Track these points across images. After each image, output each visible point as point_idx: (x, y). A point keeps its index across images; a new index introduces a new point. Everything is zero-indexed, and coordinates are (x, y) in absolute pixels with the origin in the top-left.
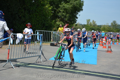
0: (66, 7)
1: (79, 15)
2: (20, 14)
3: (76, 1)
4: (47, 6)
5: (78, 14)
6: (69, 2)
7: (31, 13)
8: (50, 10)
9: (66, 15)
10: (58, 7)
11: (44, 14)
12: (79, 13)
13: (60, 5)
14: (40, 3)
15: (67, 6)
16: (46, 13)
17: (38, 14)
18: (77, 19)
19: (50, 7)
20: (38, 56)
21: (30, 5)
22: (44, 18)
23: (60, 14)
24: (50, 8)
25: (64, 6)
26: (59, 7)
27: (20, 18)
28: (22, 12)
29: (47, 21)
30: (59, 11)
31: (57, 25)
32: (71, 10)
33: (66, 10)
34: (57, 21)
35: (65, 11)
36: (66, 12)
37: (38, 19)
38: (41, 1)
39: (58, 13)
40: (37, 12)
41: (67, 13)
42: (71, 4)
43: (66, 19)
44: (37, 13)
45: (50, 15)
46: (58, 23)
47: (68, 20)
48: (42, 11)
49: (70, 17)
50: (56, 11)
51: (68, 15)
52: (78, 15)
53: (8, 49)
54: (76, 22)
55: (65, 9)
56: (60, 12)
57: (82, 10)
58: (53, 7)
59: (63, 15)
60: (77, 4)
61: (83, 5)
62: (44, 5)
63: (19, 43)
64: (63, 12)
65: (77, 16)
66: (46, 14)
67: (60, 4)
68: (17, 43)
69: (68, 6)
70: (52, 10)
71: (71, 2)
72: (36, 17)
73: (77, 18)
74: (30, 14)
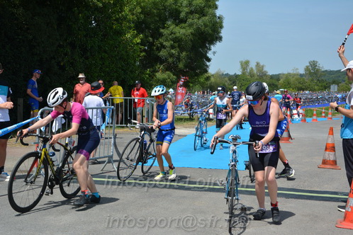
0: (178, 35)
1: (214, 53)
2: (60, 59)
3: (203, 18)
4: (128, 36)
5: (210, 49)
6: (185, 22)
7: (89, 54)
8: (138, 44)
9: (179, 55)
10: (157, 34)
11: (122, 55)
12: (212, 46)
13: (162, 30)
14: (112, 28)
15: (181, 31)
16: (126, 52)
17: (106, 56)
18: (208, 63)
19: (136, 36)
20: (106, 157)
21: (85, 36)
22: (122, 66)
23: (163, 53)
24: (136, 39)
25: (172, 33)
26: (161, 35)
27: (63, 68)
28: (66, 54)
29: (131, 72)
30: (161, 44)
31: (159, 80)
32: (191, 41)
33: (179, 41)
34: (157, 71)
35: (176, 45)
36: (179, 46)
37: (107, 69)
38: (113, 24)
39: (159, 49)
40: (105, 52)
41: (182, 49)
42: (191, 25)
43: (181, 65)
44: (103, 54)
45: (139, 56)
46: (159, 75)
47: (186, 66)
48: (116, 47)
49: (191, 58)
50: (154, 46)
51: (184, 53)
52: (210, 52)
53: (35, 143)
54: (206, 71)
55: (177, 40)
56: (164, 47)
57: (220, 39)
58: (146, 37)
59: (172, 55)
60: (206, 25)
61: (221, 27)
62: (120, 33)
63: (59, 130)
64: (172, 47)
65: (208, 55)
66: (128, 55)
67: (163, 28)
68: (54, 131)
69: (183, 31)
70: (142, 45)
71: (190, 21)
72: (103, 64)
73: (209, 60)
74: (87, 58)
